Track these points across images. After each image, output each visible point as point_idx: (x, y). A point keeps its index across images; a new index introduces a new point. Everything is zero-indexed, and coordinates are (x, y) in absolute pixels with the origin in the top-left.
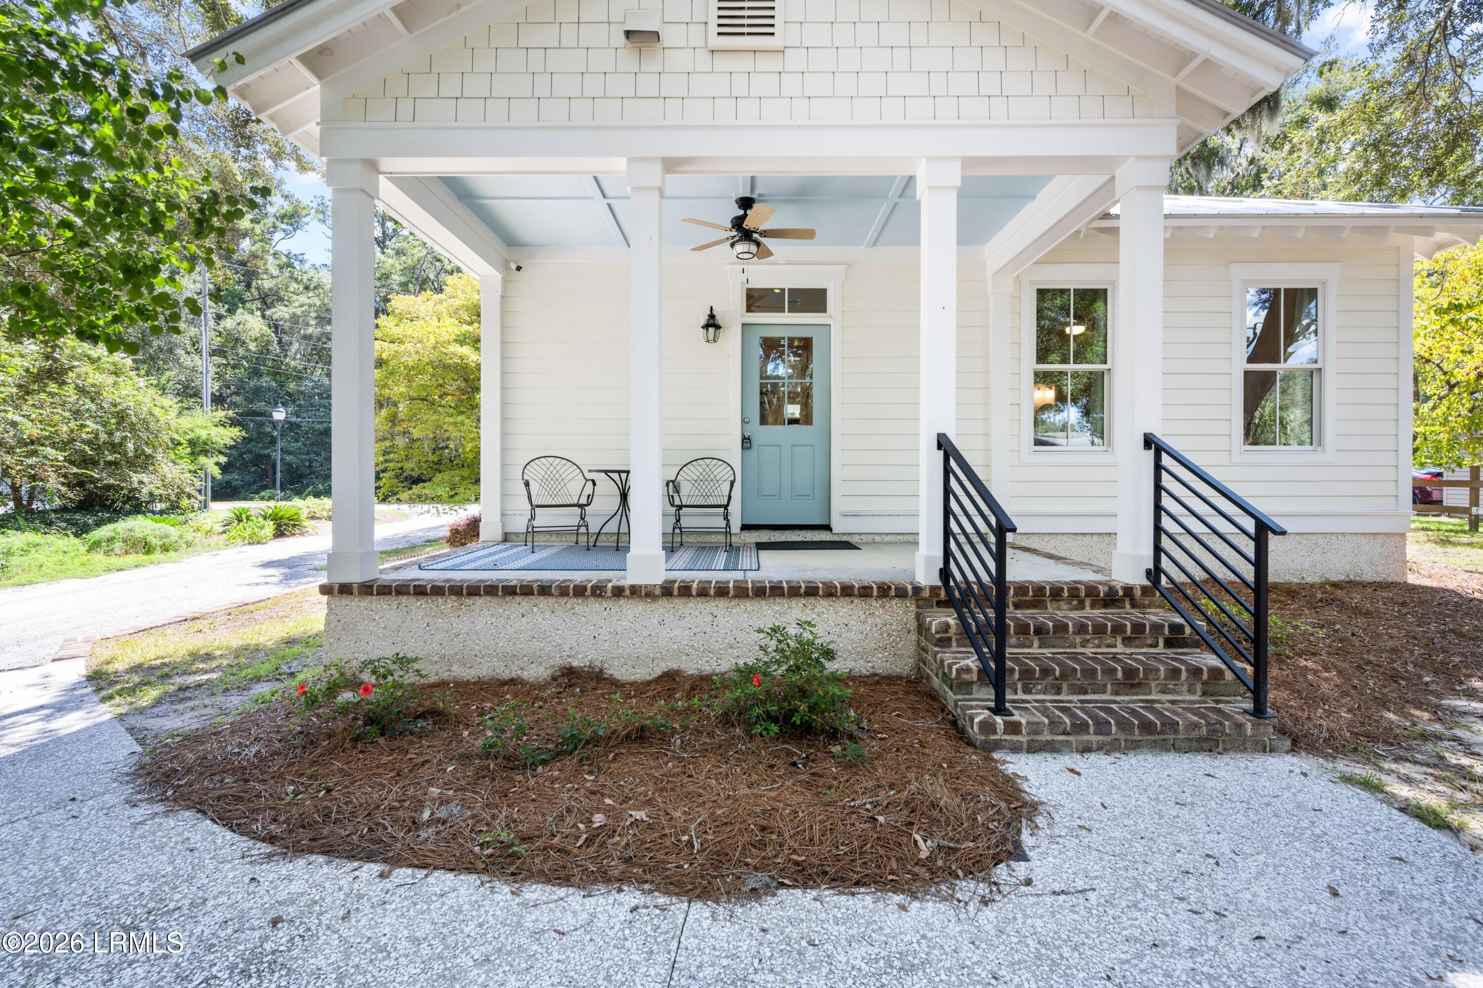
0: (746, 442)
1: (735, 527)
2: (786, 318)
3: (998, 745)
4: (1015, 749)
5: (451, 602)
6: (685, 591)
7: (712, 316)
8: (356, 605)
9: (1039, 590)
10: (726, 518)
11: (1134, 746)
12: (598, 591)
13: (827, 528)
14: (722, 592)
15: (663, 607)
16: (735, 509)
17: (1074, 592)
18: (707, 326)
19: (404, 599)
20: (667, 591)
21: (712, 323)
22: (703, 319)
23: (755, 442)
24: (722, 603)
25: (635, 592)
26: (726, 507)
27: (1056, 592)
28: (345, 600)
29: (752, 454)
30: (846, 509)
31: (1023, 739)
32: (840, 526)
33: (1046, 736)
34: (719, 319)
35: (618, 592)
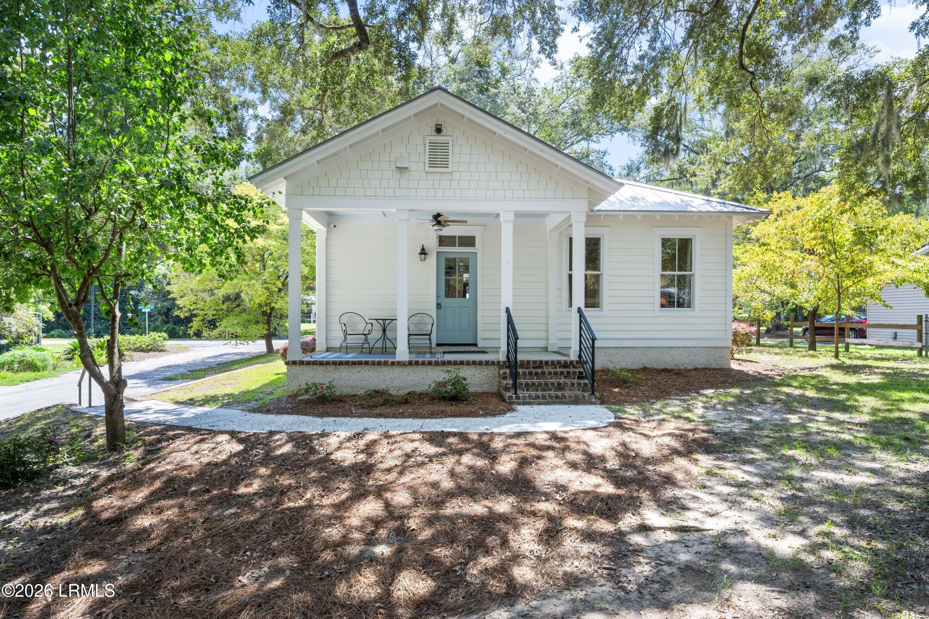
0: (439, 306)
1: (434, 345)
2: (457, 249)
3: (513, 403)
4: (519, 404)
5: (332, 367)
6: (417, 363)
7: (423, 249)
8: (297, 369)
9: (541, 362)
10: (430, 339)
11: (554, 403)
12: (386, 363)
13: (476, 345)
14: (430, 363)
15: (409, 369)
16: (434, 336)
17: (553, 362)
18: (421, 254)
19: (315, 366)
20: (410, 363)
21: (423, 252)
22: (419, 250)
23: (443, 306)
24: (430, 367)
25: (399, 364)
26: (430, 335)
27: (547, 363)
28: (294, 367)
29: (441, 311)
30: (483, 336)
31: (521, 401)
32: (481, 344)
33: (528, 400)
34: (427, 251)
35: (393, 363)
